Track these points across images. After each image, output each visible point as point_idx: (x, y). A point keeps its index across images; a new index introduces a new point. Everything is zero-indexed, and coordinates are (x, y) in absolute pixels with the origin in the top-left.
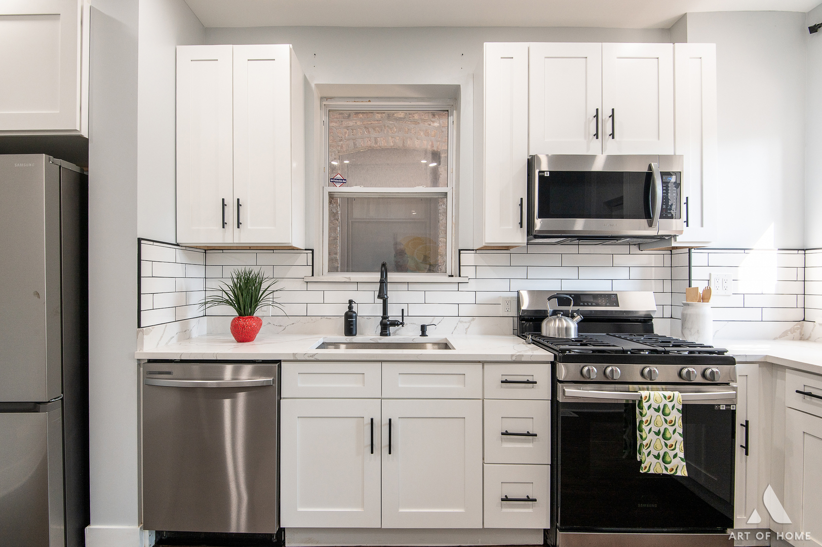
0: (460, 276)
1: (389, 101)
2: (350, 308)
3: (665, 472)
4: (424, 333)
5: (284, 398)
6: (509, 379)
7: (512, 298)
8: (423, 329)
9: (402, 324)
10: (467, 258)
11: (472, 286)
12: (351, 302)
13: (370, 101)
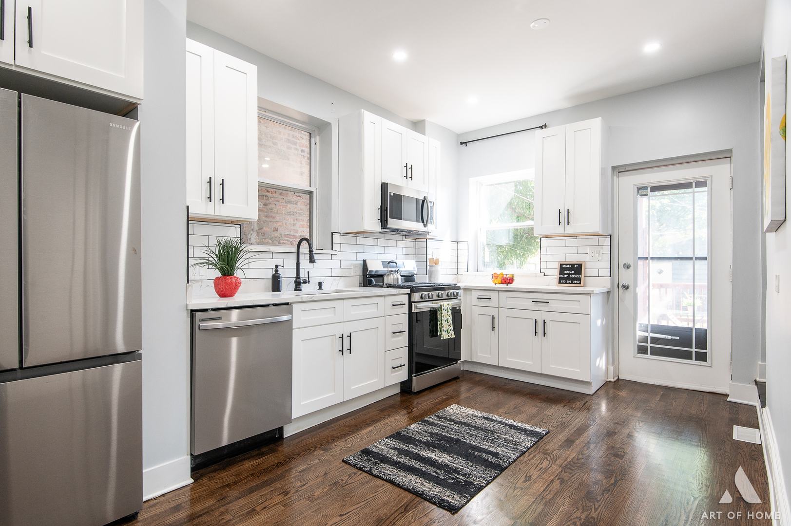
0: (332, 250)
1: (279, 116)
2: (276, 271)
3: (448, 338)
4: (320, 288)
5: (294, 329)
6: (395, 304)
7: (360, 264)
8: (320, 284)
9: (309, 282)
10: (337, 238)
11: (339, 256)
12: (277, 266)
13: (265, 112)
